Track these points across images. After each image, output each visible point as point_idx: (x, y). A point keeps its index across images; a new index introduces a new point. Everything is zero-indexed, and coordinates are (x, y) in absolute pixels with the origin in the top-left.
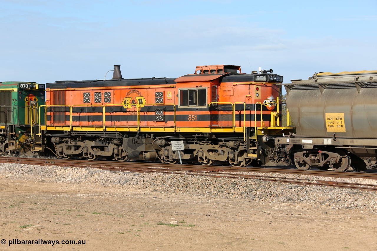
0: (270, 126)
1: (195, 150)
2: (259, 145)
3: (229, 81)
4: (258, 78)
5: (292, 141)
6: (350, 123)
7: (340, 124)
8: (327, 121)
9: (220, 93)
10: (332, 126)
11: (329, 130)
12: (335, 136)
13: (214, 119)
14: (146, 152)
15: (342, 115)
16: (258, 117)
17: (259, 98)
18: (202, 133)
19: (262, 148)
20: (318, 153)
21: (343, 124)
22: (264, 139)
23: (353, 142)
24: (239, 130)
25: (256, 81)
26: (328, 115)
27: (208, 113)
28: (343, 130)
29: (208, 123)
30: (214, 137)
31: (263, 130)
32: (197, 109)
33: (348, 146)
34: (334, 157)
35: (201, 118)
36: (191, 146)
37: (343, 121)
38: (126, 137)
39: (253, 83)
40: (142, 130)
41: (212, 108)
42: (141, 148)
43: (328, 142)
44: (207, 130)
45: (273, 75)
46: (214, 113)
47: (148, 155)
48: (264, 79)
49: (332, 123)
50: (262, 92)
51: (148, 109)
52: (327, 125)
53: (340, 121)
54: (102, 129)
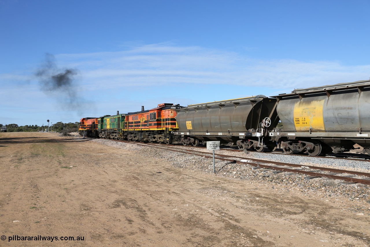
0: (176, 127)
1: (156, 137)
2: (170, 135)
3: (164, 109)
4: (172, 108)
5: (178, 133)
6: (193, 125)
7: (190, 126)
8: (187, 125)
9: (162, 115)
10: (188, 127)
11: (188, 128)
12: (190, 131)
13: (159, 124)
14: (144, 138)
15: (190, 122)
16: (169, 123)
17: (173, 116)
18: (155, 131)
19: (171, 136)
20: (187, 138)
21: (191, 126)
22: (172, 132)
23: (195, 133)
24: (164, 129)
25: (171, 109)
26: (187, 122)
27: (156, 122)
28: (191, 128)
29: (156, 126)
30: (159, 132)
31: (171, 129)
32: (154, 121)
33: (194, 135)
34: (192, 140)
35: (155, 124)
36: (155, 136)
37: (191, 124)
38: (140, 133)
39: (170, 110)
40: (142, 130)
41: (158, 120)
42: (142, 137)
43: (188, 134)
44: (156, 129)
45: (179, 107)
46: (160, 122)
47: (145, 139)
48: (175, 108)
49: (188, 125)
50: (174, 114)
51: (146, 122)
52: (187, 126)
53: (190, 124)
54: (133, 130)
